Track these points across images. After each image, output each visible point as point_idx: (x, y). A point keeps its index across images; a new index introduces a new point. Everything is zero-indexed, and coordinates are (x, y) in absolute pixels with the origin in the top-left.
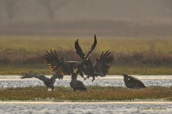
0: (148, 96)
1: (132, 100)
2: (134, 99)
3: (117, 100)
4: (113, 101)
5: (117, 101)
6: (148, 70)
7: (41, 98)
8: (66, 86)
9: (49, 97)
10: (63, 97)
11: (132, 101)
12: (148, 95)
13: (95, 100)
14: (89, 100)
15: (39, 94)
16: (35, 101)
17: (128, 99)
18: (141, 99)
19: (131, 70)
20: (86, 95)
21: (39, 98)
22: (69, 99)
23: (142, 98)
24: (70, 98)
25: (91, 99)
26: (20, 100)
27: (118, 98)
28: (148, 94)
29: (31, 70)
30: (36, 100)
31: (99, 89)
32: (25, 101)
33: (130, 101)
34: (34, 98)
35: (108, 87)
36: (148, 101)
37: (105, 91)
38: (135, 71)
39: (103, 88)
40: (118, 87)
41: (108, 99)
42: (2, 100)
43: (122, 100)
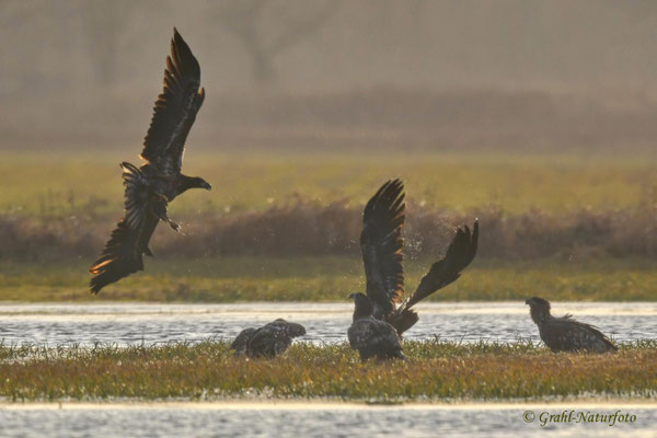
0: (632, 382)
1: (570, 396)
2: (576, 393)
3: (514, 396)
4: (495, 402)
5: (514, 402)
6: (630, 283)
7: (221, 389)
8: (316, 343)
9: (254, 386)
10: (305, 384)
11: (569, 401)
12: (633, 377)
13: (430, 396)
14: (406, 398)
15: (214, 373)
16: (198, 401)
17: (555, 393)
18: (603, 393)
19: (565, 281)
20: (394, 377)
21: (216, 391)
22: (329, 394)
23: (609, 390)
24: (333, 389)
25: (413, 391)
26: (142, 398)
27: (518, 389)
28: (630, 372)
29: (183, 280)
30: (203, 396)
31: (442, 355)
32: (160, 399)
33: (563, 401)
34: (196, 391)
35: (479, 347)
36: (630, 400)
37: (469, 364)
38: (580, 284)
39: (462, 351)
40: (515, 345)
41: (479, 394)
42: (72, 397)
43: (530, 396)
